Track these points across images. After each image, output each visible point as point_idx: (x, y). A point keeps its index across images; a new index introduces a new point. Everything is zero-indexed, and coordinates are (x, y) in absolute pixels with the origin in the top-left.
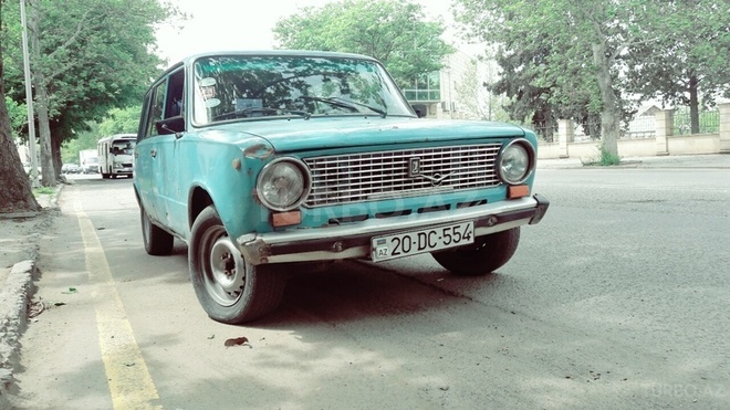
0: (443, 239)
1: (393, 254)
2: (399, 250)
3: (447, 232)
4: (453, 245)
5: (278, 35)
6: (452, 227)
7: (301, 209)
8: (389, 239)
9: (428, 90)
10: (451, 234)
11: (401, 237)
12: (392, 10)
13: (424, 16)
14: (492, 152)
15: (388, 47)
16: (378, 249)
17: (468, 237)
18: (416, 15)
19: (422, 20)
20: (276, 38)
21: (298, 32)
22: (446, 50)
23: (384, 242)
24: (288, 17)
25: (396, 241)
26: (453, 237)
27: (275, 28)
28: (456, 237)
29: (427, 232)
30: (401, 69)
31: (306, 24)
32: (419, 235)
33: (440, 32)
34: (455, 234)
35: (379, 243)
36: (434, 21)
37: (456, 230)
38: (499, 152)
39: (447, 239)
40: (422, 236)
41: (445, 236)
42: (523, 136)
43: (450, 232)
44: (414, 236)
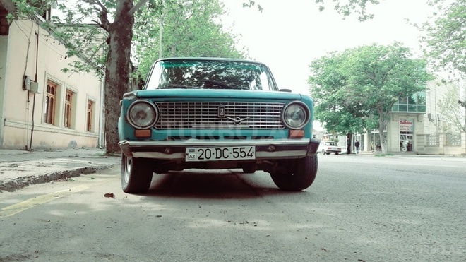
0: (233, 154)
1: (199, 158)
2: (203, 156)
3: (235, 150)
4: (240, 158)
5: (313, 69)
6: (239, 147)
7: (152, 129)
8: (196, 149)
9: (417, 105)
10: (239, 152)
11: (204, 149)
12: (388, 52)
13: (412, 55)
14: (278, 108)
15: (384, 76)
16: (189, 155)
17: (251, 155)
18: (406, 55)
19: (409, 58)
20: (312, 71)
21: (325, 67)
22: (427, 77)
23: (193, 151)
24: (320, 58)
25: (201, 151)
26: (240, 154)
27: (311, 65)
28: (243, 154)
29: (222, 148)
30: (392, 90)
31: (332, 62)
32: (217, 149)
33: (423, 65)
34: (241, 152)
35: (190, 151)
36: (419, 59)
37: (242, 150)
38: (283, 108)
39: (236, 155)
40: (219, 151)
41: (234, 152)
42: (301, 100)
43: (238, 150)
44: (213, 150)
